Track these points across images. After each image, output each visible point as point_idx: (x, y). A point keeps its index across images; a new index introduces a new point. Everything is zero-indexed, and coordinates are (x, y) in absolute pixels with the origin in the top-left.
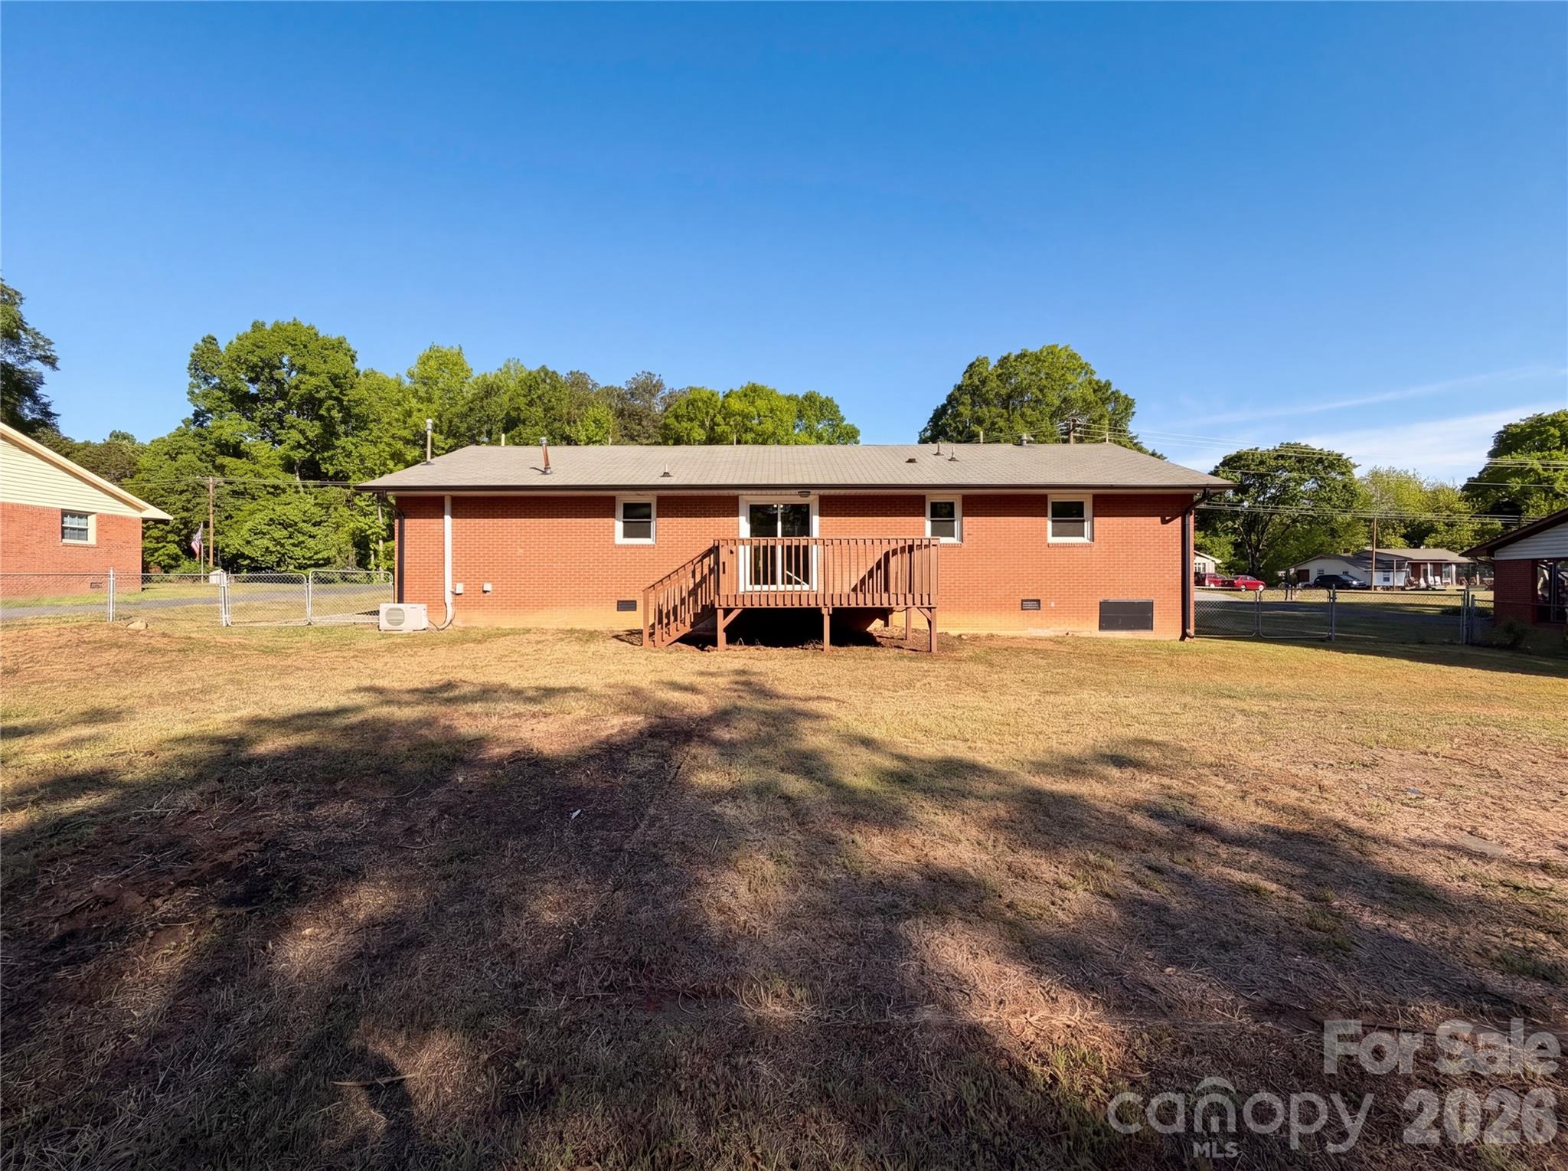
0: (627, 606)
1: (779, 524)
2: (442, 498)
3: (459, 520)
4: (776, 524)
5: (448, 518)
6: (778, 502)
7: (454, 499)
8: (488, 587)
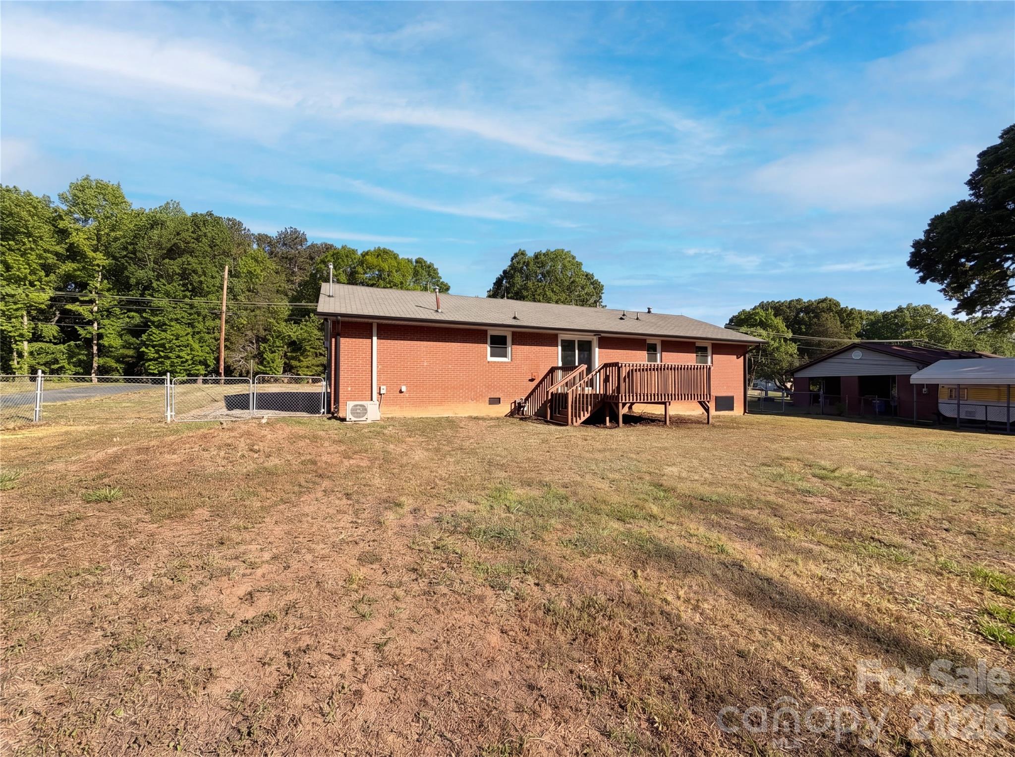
0: (495, 401)
1: (577, 351)
2: (371, 324)
3: (382, 341)
4: (575, 351)
5: (375, 339)
6: (576, 337)
7: (379, 325)
8: (404, 389)
